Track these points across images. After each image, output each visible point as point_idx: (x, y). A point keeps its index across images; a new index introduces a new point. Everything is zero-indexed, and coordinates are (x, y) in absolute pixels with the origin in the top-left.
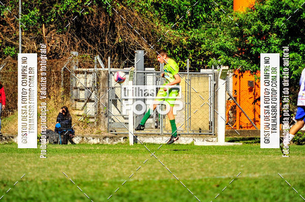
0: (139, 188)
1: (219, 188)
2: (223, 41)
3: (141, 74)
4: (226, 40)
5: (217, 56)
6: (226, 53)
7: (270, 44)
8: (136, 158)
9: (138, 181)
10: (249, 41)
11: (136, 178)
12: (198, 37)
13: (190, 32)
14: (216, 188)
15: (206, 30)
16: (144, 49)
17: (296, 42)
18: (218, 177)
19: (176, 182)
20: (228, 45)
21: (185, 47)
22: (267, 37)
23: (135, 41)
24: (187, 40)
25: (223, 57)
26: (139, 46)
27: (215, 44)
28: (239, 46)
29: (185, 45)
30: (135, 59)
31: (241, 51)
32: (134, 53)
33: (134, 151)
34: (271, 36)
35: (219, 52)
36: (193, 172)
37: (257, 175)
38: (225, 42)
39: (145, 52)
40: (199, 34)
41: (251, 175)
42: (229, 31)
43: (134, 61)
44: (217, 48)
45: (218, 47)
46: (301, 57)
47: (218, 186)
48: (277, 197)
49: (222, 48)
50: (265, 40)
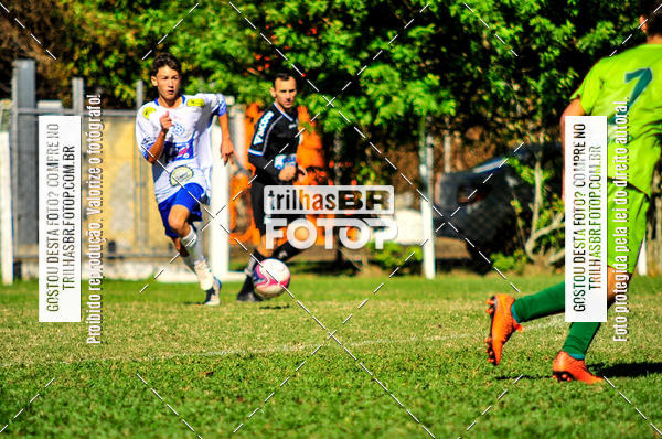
0: (26, 382)
1: (214, 379)
2: (220, 37)
3: (28, 117)
4: (226, 35)
5: (205, 74)
6: (227, 66)
7: (327, 46)
8: (20, 313)
9: (23, 366)
10: (278, 39)
11: (18, 360)
12: (162, 28)
13: (141, 18)
14: (206, 379)
15: (180, 12)
16: (33, 59)
17: (386, 39)
18: (211, 354)
19: (114, 367)
20: (233, 47)
21: (131, 54)
22: (321, 29)
23: (11, 39)
24: (137, 36)
25: (221, 76)
26: (22, 51)
27: (201, 47)
28: (258, 51)
29: (132, 49)
30: (14, 82)
31: (262, 62)
32: (10, 68)
33: (14, 299)
34: (329, 27)
35: (210, 64)
36: (152, 344)
37: (300, 347)
38: (225, 42)
39: (37, 64)
40: (163, 21)
41: (285, 348)
42: (233, 16)
43: (10, 86)
44: (207, 56)
45: (209, 51)
46: (397, 75)
47: (210, 374)
48: (345, 396)
49: (217, 55)
50: (316, 36)
